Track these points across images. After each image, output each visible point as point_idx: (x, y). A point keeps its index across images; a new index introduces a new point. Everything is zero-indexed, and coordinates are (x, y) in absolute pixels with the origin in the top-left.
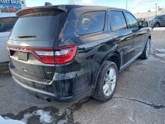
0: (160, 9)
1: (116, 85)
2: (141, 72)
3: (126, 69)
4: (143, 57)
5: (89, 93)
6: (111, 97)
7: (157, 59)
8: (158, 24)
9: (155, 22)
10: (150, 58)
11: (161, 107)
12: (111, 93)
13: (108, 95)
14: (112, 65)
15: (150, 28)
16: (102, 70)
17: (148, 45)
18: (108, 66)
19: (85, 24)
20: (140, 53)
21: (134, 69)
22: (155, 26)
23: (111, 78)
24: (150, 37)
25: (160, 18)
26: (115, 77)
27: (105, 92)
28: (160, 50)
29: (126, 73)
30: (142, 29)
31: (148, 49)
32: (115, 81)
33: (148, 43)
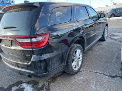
0: (115, 4)
1: (82, 62)
2: (101, 51)
3: (90, 49)
4: (102, 39)
5: (61, 69)
6: (79, 71)
7: (113, 41)
8: (113, 15)
9: (111, 13)
10: (108, 40)
11: (116, 76)
12: (78, 68)
13: (76, 69)
14: (78, 47)
15: (107, 19)
16: (70, 51)
17: (106, 31)
18: (75, 48)
19: (58, 16)
20: (100, 37)
21: (96, 48)
22: (111, 16)
23: (78, 56)
24: (107, 25)
25: (115, 10)
26: (81, 56)
27: (73, 67)
28: (115, 34)
29: (90, 52)
30: (100, 19)
31: (106, 33)
32: (81, 58)
33: (106, 29)
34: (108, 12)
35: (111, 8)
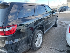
0: (62, 4)
1: (42, 41)
2: (54, 33)
4: (55, 26)
7: (61, 26)
8: (61, 10)
9: (60, 9)
10: (58, 26)
11: (64, 51)
12: (40, 45)
13: (38, 46)
14: (39, 32)
15: (58, 13)
16: (34, 35)
17: (57, 20)
18: (37, 33)
20: (54, 24)
22: (60, 11)
23: (40, 38)
24: (58, 17)
25: (62, 8)
26: (42, 37)
27: (36, 46)
28: (62, 22)
29: (48, 34)
30: (54, 13)
31: (57, 22)
32: (42, 39)
33: (57, 19)
34: (59, 8)
35: (60, 7)
